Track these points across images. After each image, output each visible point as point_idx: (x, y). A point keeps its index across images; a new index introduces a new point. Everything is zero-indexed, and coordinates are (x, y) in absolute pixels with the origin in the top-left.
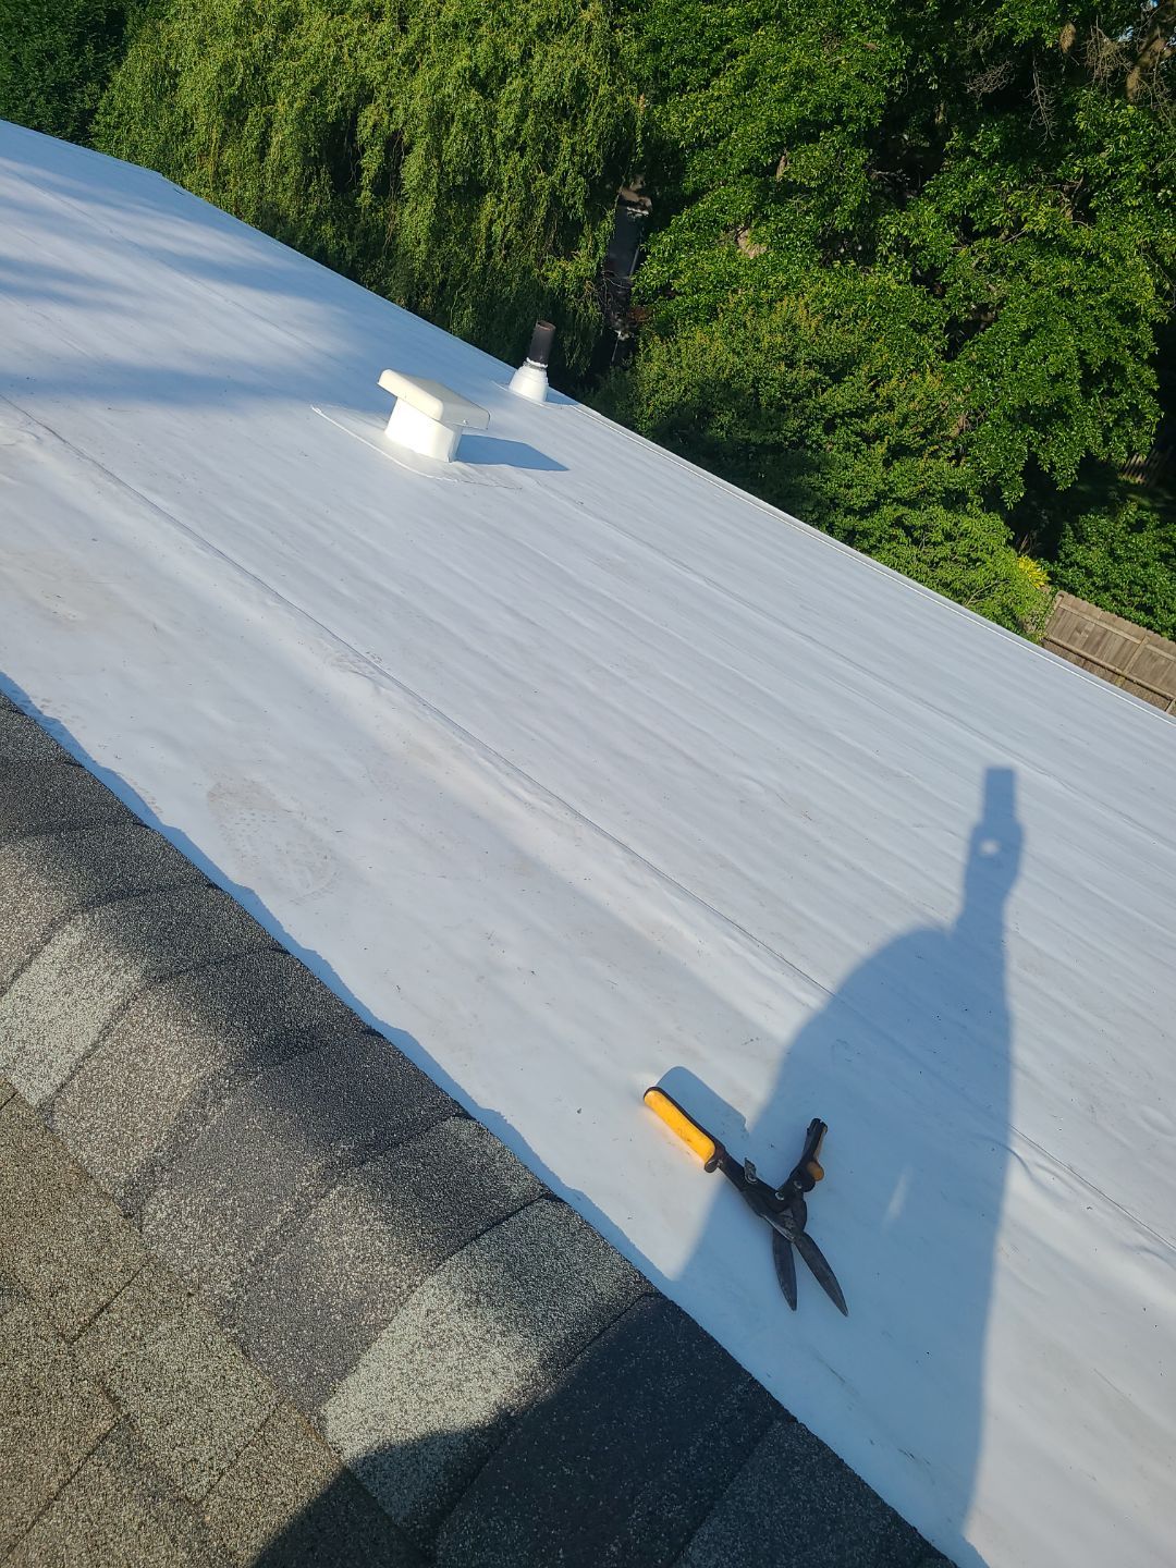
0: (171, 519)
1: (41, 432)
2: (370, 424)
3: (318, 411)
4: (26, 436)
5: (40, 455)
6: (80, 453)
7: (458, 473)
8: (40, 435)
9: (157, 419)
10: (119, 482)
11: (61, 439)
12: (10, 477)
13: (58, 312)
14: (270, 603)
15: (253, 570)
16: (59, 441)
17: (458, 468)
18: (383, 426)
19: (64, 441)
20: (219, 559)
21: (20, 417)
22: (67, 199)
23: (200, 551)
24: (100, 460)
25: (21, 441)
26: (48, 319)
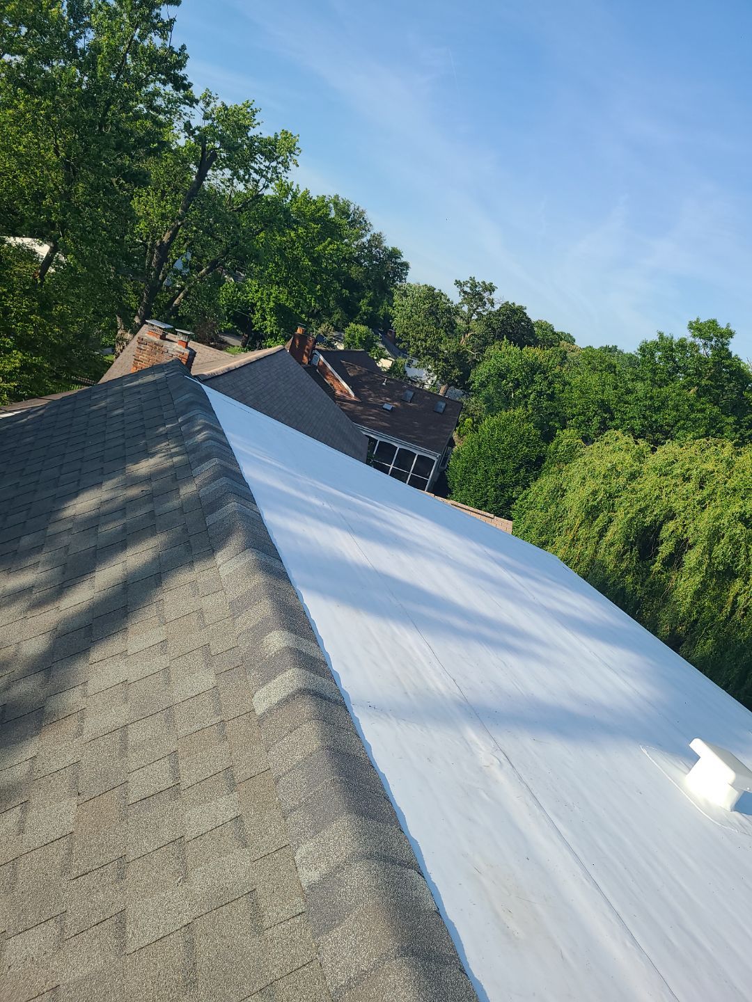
0: (568, 846)
1: (502, 757)
2: (677, 768)
3: (645, 752)
4: (496, 760)
5: (501, 778)
6: (520, 778)
7: (737, 823)
8: (501, 760)
9: (558, 750)
10: (540, 807)
11: (511, 763)
12: (487, 794)
13: (511, 660)
14: (629, 944)
15: (617, 909)
16: (511, 767)
17: (739, 821)
18: (686, 771)
19: (513, 766)
20: (596, 891)
21: (492, 743)
22: (515, 576)
23: (584, 880)
24: (531, 787)
25: (492, 764)
26: (505, 665)
